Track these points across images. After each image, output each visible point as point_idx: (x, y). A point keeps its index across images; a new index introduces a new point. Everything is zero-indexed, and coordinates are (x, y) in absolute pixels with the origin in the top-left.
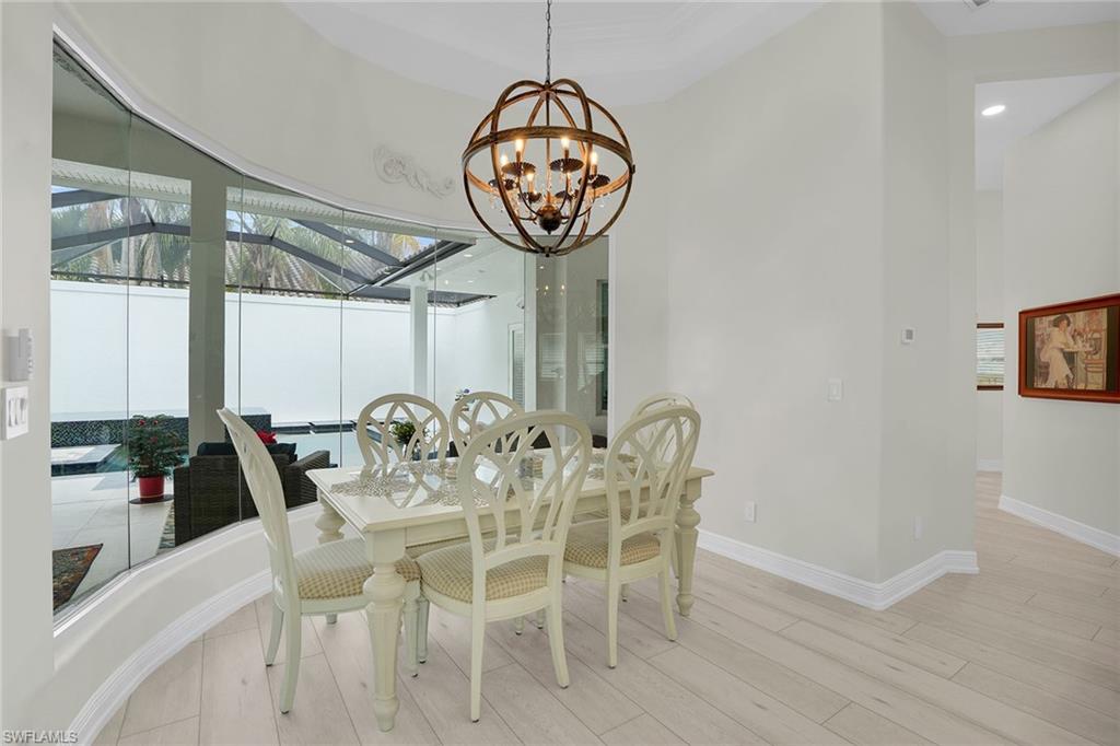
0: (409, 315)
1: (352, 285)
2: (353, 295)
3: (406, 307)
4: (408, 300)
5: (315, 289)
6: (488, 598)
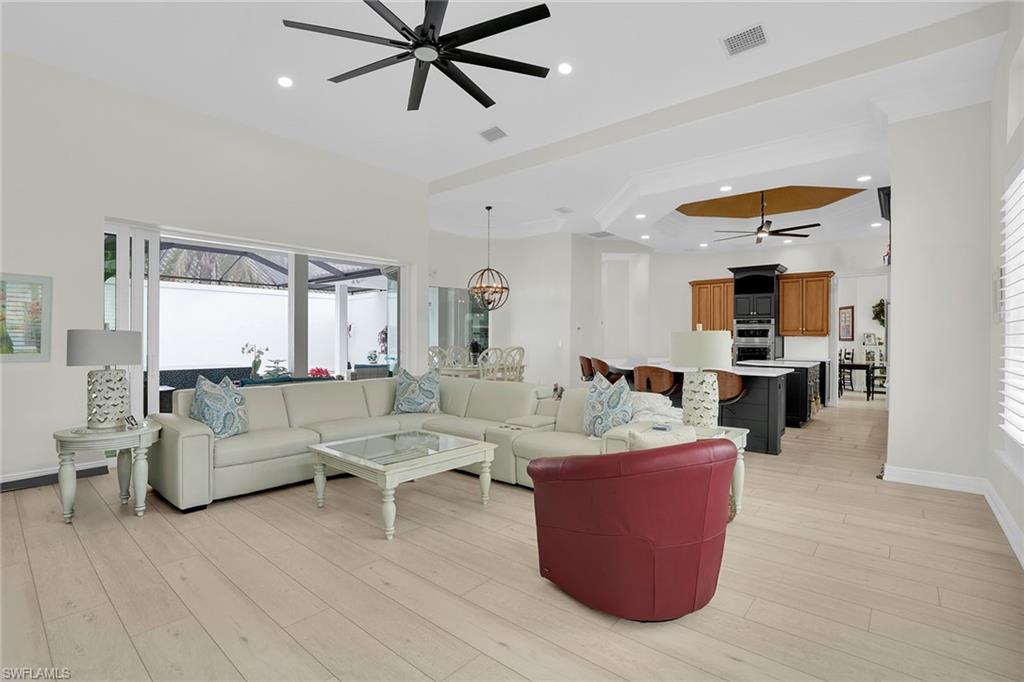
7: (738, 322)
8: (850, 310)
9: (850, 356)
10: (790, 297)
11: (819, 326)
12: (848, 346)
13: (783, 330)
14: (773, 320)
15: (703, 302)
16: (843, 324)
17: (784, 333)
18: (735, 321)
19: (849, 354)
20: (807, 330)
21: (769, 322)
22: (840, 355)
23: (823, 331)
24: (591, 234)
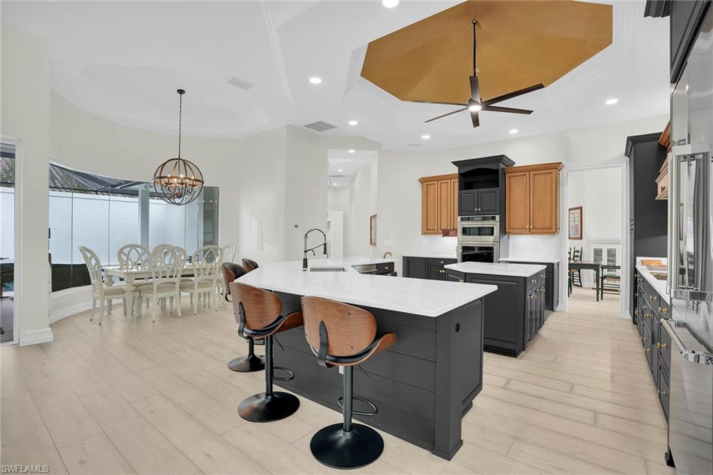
0: (137, 204)
1: (100, 187)
2: (101, 192)
3: (136, 200)
4: (137, 195)
5: (71, 186)
6: (157, 292)
7: (462, 220)
8: (579, 210)
9: (579, 254)
10: (517, 192)
11: (547, 224)
12: (578, 245)
13: (510, 228)
14: (498, 217)
15: (430, 199)
16: (572, 224)
17: (510, 231)
18: (459, 218)
19: (578, 252)
20: (533, 228)
21: (494, 218)
22: (570, 253)
23: (551, 229)
24: (307, 126)
